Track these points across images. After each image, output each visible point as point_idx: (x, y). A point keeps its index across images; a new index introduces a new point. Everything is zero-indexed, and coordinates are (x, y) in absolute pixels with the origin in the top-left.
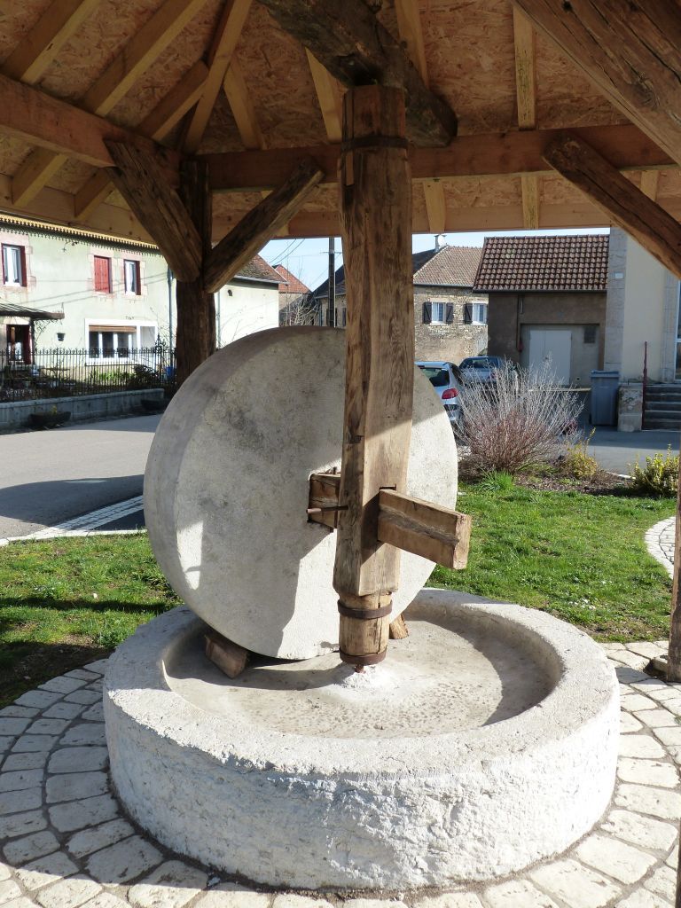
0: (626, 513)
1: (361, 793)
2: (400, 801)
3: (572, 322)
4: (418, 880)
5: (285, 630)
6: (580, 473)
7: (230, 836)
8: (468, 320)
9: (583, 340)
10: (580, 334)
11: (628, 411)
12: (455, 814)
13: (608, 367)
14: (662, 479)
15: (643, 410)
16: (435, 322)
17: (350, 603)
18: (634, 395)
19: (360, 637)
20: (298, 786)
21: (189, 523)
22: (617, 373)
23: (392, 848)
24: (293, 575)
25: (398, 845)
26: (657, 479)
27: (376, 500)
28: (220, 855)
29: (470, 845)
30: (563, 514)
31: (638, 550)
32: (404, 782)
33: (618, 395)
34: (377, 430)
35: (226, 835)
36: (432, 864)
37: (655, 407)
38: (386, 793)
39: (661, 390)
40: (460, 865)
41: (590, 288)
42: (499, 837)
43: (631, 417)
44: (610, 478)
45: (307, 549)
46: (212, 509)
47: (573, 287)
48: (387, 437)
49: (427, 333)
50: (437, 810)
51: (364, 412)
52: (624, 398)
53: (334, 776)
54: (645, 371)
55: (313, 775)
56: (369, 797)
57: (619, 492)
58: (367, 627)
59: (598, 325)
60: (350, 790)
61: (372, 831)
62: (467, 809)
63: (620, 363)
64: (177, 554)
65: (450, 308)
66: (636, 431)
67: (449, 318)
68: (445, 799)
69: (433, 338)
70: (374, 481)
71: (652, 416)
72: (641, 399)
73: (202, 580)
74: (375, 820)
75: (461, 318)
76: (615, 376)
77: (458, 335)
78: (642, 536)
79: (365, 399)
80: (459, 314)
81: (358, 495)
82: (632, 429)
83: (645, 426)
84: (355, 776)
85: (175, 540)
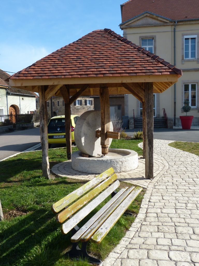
0: (134, 142)
1: (113, 161)
2: (117, 162)
3: (115, 104)
4: (119, 171)
5: (94, 152)
6: (124, 136)
7: (98, 169)
8: (86, 104)
9: (117, 109)
10: (117, 107)
11: (131, 125)
12: (122, 163)
13: (126, 115)
14: (140, 136)
15: (134, 124)
16: (77, 105)
17: (103, 146)
18: (132, 121)
19: (105, 151)
20: (106, 161)
21: (83, 137)
22: (128, 116)
23: (116, 168)
24: (94, 144)
25: (117, 167)
26: (139, 136)
27: (106, 132)
28: (96, 171)
29: (124, 167)
30: (122, 143)
31: (137, 147)
32: (117, 160)
33: (128, 121)
34: (106, 123)
35: (97, 169)
36: (120, 169)
37: (136, 124)
38: (115, 161)
39: (137, 120)
40: (123, 170)
41: (119, 96)
42: (127, 166)
43: (132, 126)
44: (130, 137)
45: (96, 141)
46: (85, 135)
47: (114, 96)
48: (107, 124)
49: (75, 108)
50: (120, 163)
51: (105, 121)
52: (130, 122)
53: (110, 160)
54: (134, 116)
55: (107, 160)
56: (113, 162)
57: (132, 139)
58: (106, 149)
59: (121, 105)
60: (111, 161)
61: (114, 166)
62: (123, 163)
63: (128, 114)
64: (81, 141)
65: (81, 101)
66: (133, 129)
67: (81, 104)
68: (121, 162)
69: (77, 109)
70: (106, 130)
71: (136, 126)
72: (134, 122)
73: (84, 144)
74: (114, 165)
75: (84, 104)
76: (128, 117)
77: (84, 108)
78: (137, 145)
79: (105, 119)
80: (83, 103)
81: (104, 132)
82: (132, 129)
83: (135, 128)
84: (112, 160)
85: (81, 139)
